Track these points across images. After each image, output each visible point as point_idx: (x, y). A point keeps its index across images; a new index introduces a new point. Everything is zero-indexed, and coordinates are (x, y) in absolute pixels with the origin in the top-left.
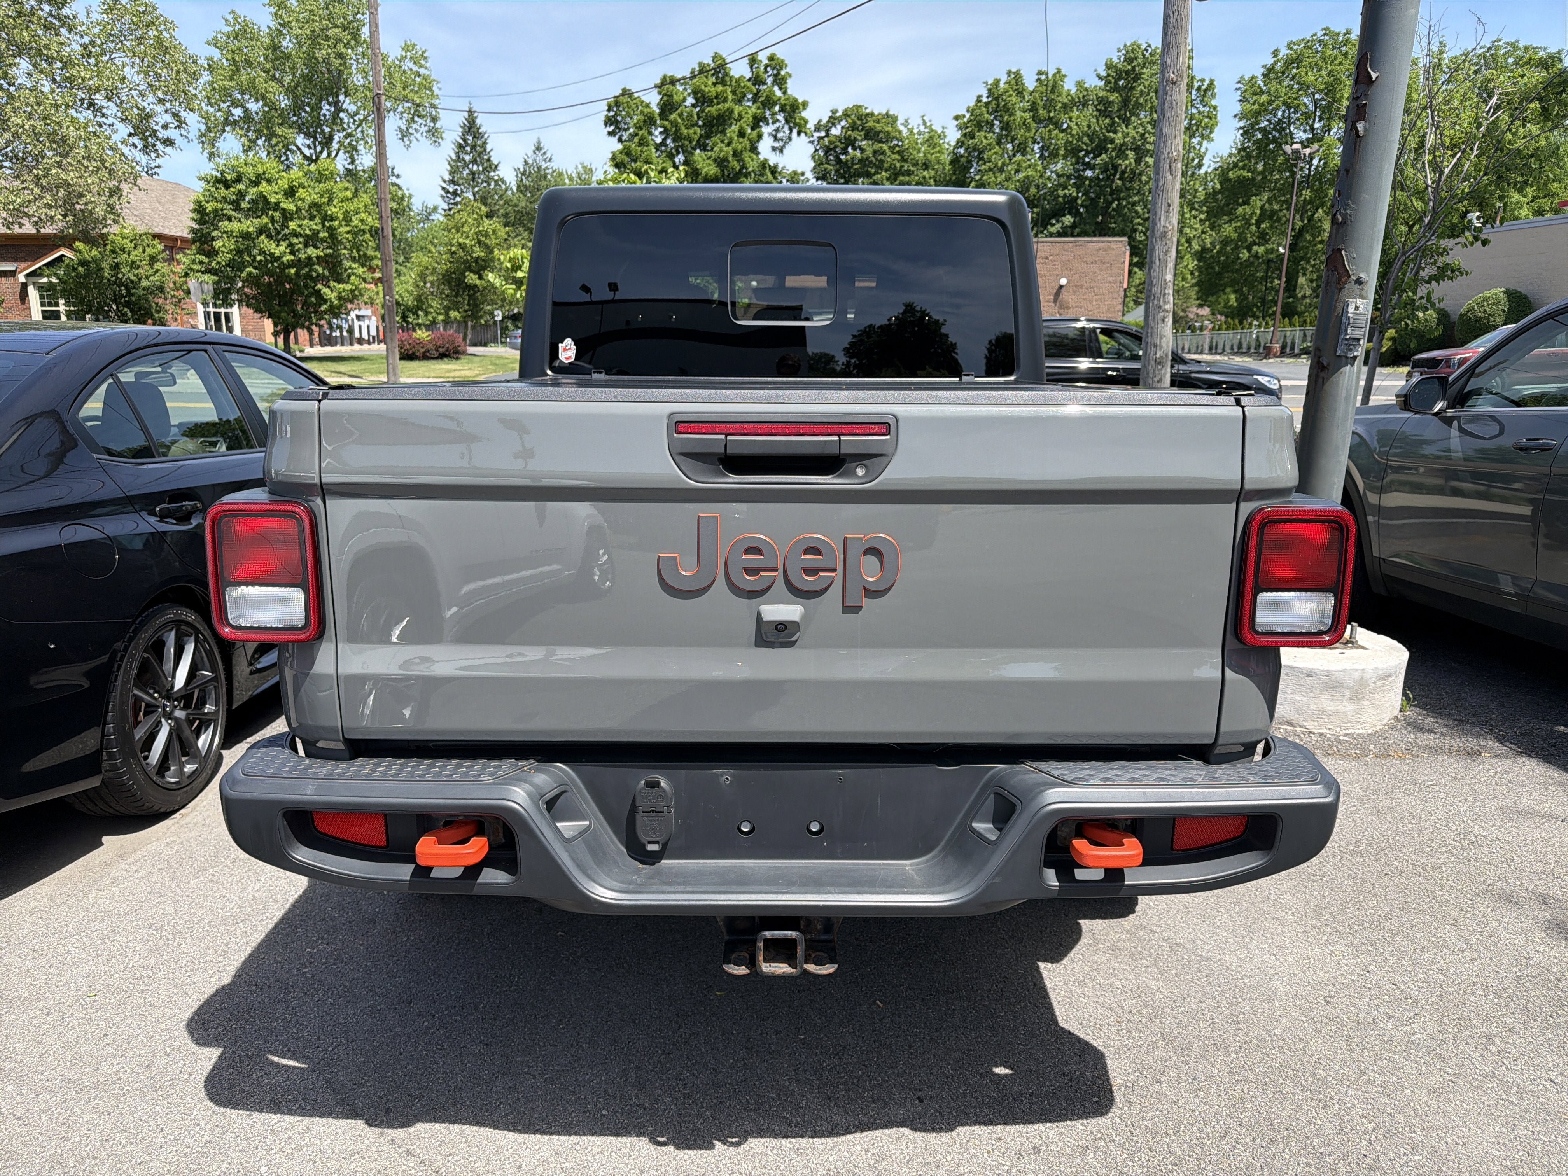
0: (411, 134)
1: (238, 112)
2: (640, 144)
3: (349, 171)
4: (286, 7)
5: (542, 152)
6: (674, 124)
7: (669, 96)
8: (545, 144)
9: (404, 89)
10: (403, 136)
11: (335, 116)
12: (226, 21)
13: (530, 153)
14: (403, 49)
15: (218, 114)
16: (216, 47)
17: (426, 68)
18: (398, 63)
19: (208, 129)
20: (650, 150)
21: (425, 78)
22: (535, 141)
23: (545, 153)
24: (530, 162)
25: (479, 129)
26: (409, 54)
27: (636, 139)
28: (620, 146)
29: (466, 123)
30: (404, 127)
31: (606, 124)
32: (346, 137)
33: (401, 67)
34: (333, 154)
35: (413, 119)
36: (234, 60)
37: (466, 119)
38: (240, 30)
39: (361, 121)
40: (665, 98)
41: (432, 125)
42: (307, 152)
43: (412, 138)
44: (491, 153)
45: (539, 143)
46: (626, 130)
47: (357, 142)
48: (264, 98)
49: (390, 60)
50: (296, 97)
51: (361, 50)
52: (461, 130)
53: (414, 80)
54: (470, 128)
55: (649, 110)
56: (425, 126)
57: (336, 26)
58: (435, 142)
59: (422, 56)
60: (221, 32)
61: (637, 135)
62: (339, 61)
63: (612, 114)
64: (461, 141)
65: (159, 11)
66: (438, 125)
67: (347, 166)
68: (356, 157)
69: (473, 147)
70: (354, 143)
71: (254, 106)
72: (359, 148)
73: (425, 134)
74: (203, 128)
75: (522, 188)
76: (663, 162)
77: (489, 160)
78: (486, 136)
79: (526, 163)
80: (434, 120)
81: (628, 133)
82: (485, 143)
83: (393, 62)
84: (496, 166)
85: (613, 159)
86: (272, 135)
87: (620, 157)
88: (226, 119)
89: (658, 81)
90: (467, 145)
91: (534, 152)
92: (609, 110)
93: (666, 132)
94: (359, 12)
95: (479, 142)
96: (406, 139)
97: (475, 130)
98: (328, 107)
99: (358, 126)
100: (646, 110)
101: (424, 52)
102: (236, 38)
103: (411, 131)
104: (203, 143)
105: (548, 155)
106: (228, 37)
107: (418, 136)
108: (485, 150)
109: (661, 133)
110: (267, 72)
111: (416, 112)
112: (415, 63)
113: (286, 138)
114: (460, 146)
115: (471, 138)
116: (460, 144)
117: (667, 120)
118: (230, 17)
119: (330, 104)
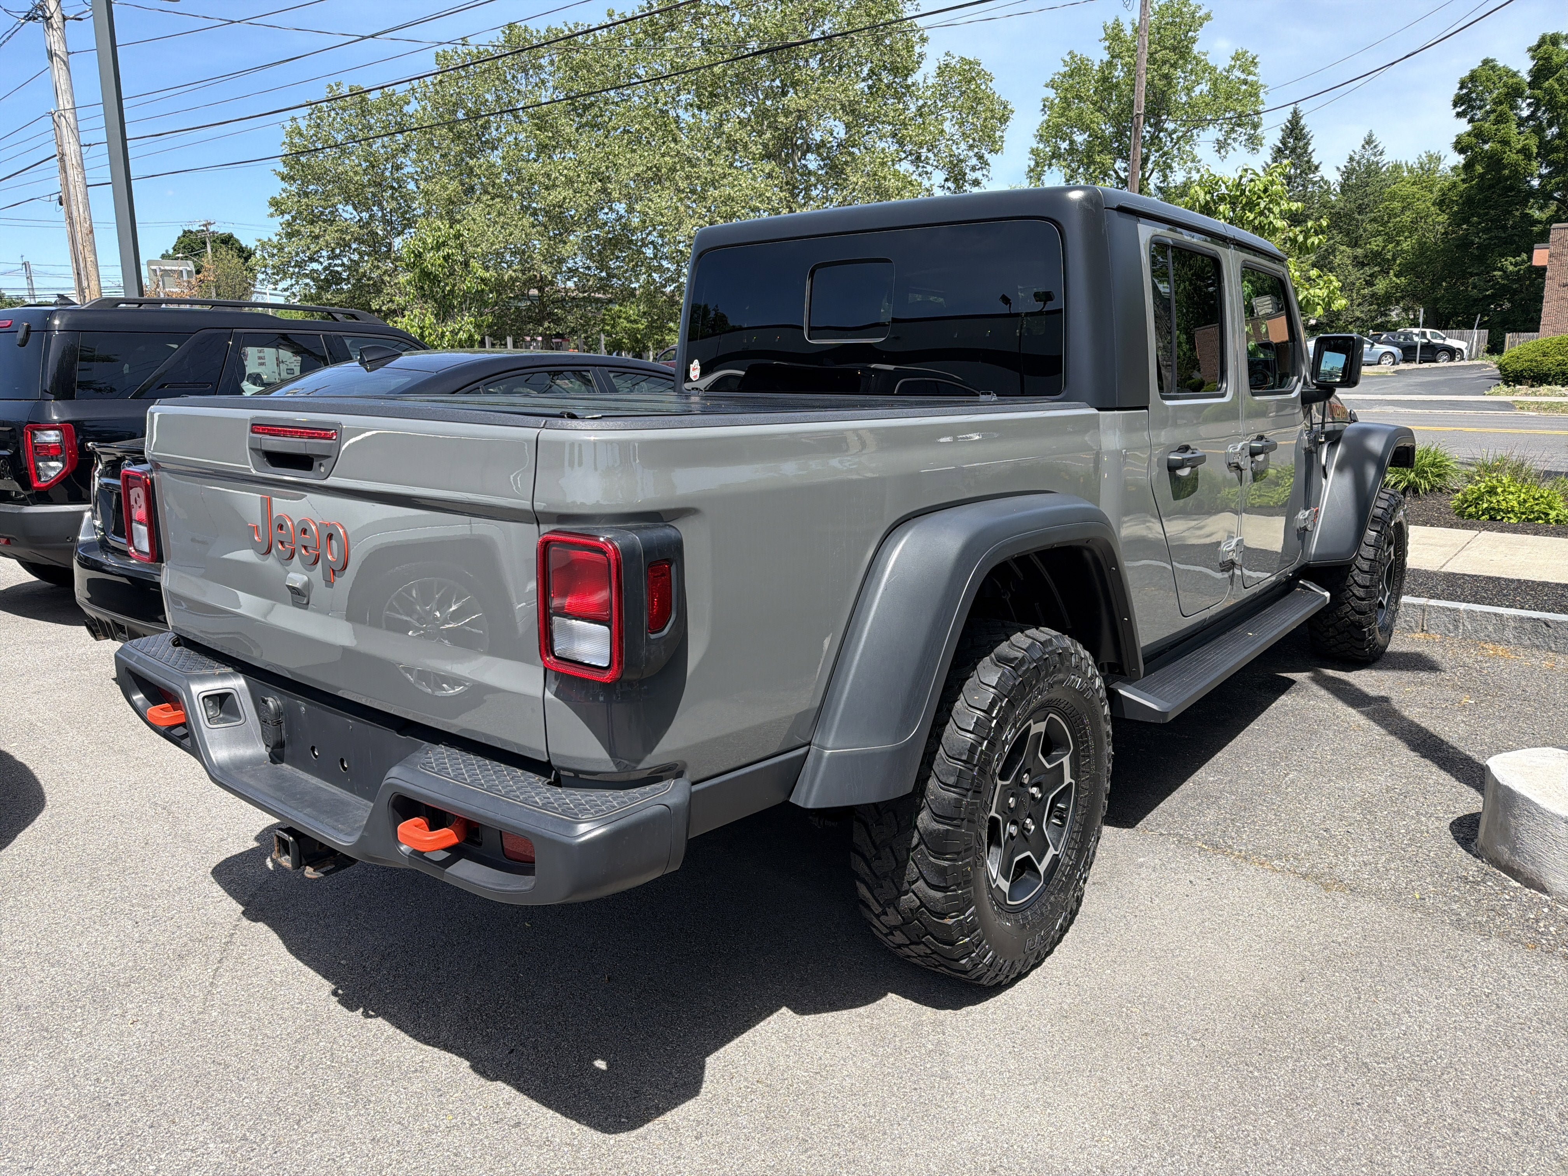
0: (1229, 144)
1: (1064, 145)
2: (1497, 122)
3: (1160, 189)
4: (1120, 38)
5: (1372, 146)
6: (1550, 92)
7: (1545, 59)
8: (1378, 138)
9: (1227, 99)
10: (1220, 148)
11: (1154, 138)
12: (1065, 61)
13: (1358, 148)
14: (1233, 59)
15: (1048, 149)
16: (1052, 87)
17: (1254, 75)
18: (1225, 74)
19: (1037, 164)
20: (1509, 128)
21: (1252, 85)
22: (1365, 134)
23: (1375, 147)
24: (1357, 158)
25: (1303, 128)
26: (1238, 62)
27: (1492, 117)
28: (1469, 128)
29: (1288, 124)
30: (1222, 138)
31: (1455, 105)
32: (1161, 156)
33: (1228, 78)
34: (1147, 175)
35: (1233, 128)
36: (1066, 98)
37: (1289, 121)
38: (1075, 68)
39: (1179, 139)
40: (1540, 63)
41: (1252, 132)
42: (1123, 175)
43: (1230, 148)
44: (1313, 154)
45: (1371, 135)
46: (1480, 108)
47: (1172, 160)
48: (1088, 128)
49: (1218, 71)
50: (1119, 123)
51: (1190, 67)
52: (1281, 133)
53: (1239, 89)
54: (1292, 131)
55: (1515, 80)
56: (1245, 134)
57: (1166, 48)
58: (1254, 149)
59: (1253, 62)
60: (1059, 73)
61: (1494, 111)
62: (1164, 82)
63: (1465, 91)
64: (1280, 145)
65: (982, 67)
66: (1259, 131)
67: (1158, 184)
68: (1169, 174)
69: (1293, 151)
70: (1169, 161)
71: (1080, 138)
72: (1174, 165)
73: (1243, 143)
74: (1032, 163)
75: (1345, 188)
76: (1526, 139)
77: (1308, 162)
78: (1309, 136)
79: (1351, 159)
80: (1255, 126)
81: (1483, 111)
82: (1307, 144)
83: (1221, 73)
84: (1317, 168)
85: (1458, 142)
86: (1092, 162)
87: (1466, 140)
88: (1053, 153)
89: (1535, 43)
90: (1286, 148)
91: (1363, 147)
92: (1461, 88)
93: (1536, 104)
94: (1190, 30)
95: (1301, 144)
96: (1222, 151)
97: (1298, 131)
98: (1148, 129)
99: (1176, 144)
100: (1510, 81)
101: (1254, 59)
102: (1071, 76)
103: (1229, 141)
104: (1031, 177)
105: (1380, 148)
106: (1064, 77)
107: (1236, 145)
108: (1306, 152)
109: (1529, 105)
110: (1094, 104)
111: (1239, 121)
112: (1243, 71)
113: (1103, 164)
114: (1279, 150)
115: (1292, 141)
116: (1279, 148)
117: (1540, 88)
118: (1067, 58)
119: (1151, 126)
